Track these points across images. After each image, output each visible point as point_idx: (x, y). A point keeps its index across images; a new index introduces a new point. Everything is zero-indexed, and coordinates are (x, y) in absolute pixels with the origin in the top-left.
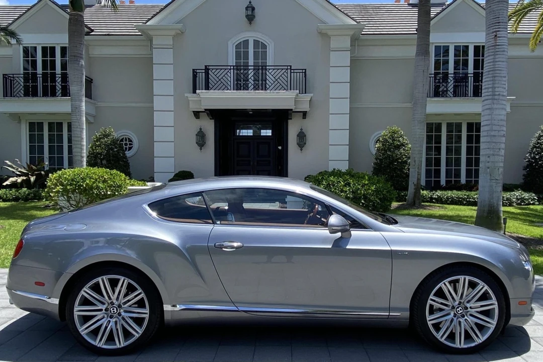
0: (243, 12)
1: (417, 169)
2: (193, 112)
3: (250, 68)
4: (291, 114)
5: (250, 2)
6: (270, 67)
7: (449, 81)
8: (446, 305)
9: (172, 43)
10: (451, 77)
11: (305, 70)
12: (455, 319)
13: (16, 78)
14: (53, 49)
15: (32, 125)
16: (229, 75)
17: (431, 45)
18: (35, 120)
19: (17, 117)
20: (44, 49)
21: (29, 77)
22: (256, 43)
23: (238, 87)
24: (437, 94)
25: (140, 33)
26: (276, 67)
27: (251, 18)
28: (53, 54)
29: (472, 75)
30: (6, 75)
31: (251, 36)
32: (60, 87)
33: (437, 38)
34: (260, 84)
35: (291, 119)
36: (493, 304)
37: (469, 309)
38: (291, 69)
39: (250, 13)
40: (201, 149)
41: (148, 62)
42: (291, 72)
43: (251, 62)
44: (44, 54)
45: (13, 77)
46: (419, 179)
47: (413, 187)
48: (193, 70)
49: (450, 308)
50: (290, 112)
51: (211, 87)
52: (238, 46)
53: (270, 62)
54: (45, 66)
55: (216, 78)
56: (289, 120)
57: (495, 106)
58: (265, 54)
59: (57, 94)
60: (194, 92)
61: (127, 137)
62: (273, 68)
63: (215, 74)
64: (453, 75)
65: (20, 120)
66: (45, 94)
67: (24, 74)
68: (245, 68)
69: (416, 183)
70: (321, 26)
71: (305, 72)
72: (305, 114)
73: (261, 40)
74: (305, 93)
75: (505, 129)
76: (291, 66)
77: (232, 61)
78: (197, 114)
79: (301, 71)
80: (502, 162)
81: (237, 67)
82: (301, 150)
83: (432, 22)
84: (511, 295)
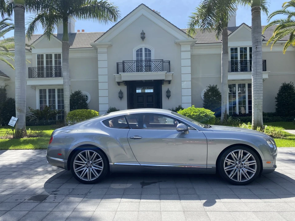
0: (140, 36)
1: (224, 106)
2: (117, 82)
3: (143, 61)
4: (163, 82)
5: (143, 31)
6: (153, 61)
7: (238, 64)
8: (233, 163)
9: (106, 51)
10: (239, 62)
11: (170, 61)
12: (237, 169)
13: (35, 69)
14: (51, 55)
15: (41, 91)
16: (134, 65)
17: (228, 47)
18: (42, 88)
19: (34, 87)
20: (47, 55)
21: (40, 68)
22: (146, 49)
23: (138, 71)
24: (232, 71)
25: (91, 47)
26: (156, 61)
27: (143, 38)
28: (51, 58)
29: (249, 61)
30: (30, 68)
31: (143, 46)
32: (54, 72)
33: (231, 44)
34: (149, 68)
35: (163, 84)
36: (254, 162)
37: (244, 165)
38: (163, 61)
39: (143, 36)
40: (121, 100)
41: (96, 60)
42: (163, 63)
43: (144, 58)
44: (47, 58)
45: (33, 69)
46: (226, 111)
47: (223, 115)
48: (117, 63)
49: (235, 164)
50: (163, 81)
51: (126, 70)
52: (137, 51)
53: (153, 58)
54: (47, 63)
55: (128, 67)
56: (162, 85)
57: (258, 78)
58: (150, 54)
59: (53, 76)
60: (118, 73)
61: (85, 95)
62: (154, 61)
63: (128, 64)
64: (240, 62)
65: (36, 88)
66: (47, 76)
67: (38, 67)
68: (141, 61)
69: (224, 113)
70: (177, 41)
71: (170, 62)
72: (169, 82)
73: (148, 48)
74: (170, 72)
75: (262, 87)
76: (163, 60)
77: (135, 58)
78: (119, 83)
79: (168, 62)
80: (262, 102)
81: (137, 61)
82: (168, 99)
83: (229, 37)
84: (263, 158)
